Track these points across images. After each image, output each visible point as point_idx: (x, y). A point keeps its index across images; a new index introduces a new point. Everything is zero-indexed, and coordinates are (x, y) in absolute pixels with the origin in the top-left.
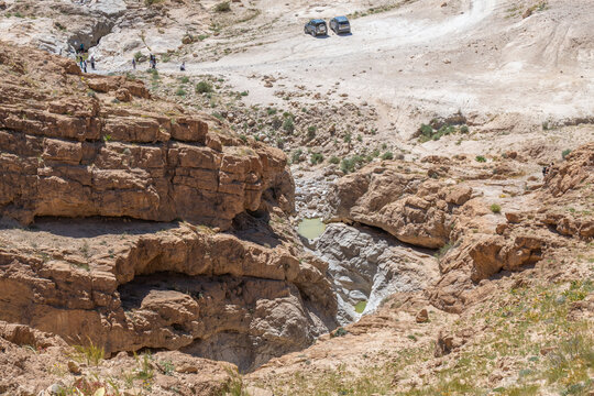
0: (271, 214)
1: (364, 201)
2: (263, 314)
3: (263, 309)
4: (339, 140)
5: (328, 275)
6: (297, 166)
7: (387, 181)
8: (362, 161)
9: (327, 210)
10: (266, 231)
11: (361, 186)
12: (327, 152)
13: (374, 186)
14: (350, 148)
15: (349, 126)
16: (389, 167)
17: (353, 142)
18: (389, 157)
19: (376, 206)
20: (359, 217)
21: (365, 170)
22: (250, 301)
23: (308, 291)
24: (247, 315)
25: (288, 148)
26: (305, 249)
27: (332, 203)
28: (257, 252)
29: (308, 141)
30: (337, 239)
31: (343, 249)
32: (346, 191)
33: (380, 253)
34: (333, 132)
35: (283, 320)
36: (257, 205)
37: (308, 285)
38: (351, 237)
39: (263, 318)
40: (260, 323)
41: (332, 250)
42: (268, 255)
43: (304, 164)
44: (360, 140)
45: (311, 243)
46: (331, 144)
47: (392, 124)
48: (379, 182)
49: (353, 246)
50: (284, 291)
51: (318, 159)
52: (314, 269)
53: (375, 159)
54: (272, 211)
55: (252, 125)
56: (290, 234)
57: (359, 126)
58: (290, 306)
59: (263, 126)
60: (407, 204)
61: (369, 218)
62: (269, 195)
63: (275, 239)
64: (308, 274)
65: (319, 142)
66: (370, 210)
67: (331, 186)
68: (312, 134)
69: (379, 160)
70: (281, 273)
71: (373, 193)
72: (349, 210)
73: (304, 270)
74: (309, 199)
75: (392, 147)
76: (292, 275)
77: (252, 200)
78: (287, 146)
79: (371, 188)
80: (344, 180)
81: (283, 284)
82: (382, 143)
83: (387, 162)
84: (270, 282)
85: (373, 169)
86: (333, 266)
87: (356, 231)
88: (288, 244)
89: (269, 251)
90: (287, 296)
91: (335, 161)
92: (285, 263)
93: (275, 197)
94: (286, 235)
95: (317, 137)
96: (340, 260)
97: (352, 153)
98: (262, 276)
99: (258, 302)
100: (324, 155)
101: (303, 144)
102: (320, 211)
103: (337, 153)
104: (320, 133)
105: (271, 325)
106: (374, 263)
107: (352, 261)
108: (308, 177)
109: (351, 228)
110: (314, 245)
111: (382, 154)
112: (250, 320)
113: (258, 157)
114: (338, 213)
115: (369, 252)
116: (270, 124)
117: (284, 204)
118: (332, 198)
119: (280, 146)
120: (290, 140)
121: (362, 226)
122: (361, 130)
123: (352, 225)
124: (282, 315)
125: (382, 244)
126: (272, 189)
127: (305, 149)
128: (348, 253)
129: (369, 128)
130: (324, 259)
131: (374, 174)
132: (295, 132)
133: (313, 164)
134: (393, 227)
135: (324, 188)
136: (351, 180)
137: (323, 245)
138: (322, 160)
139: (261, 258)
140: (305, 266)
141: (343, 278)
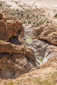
0: (19, 37)
1: (42, 33)
2: (17, 63)
3: (17, 62)
4: (35, 18)
5: (33, 53)
6: (24, 24)
7: (48, 28)
8: (41, 23)
9: (32, 36)
10: (18, 41)
11: (42, 30)
12: (32, 21)
13: (45, 30)
14: (38, 20)
15: (37, 14)
16: (49, 25)
17: (39, 18)
18: (48, 22)
19: (45, 35)
20: (41, 38)
21: (42, 26)
22: (14, 59)
23: (29, 57)
24: (13, 63)
25: (22, 20)
26: (27, 46)
27: (34, 34)
28: (16, 47)
29: (27, 18)
30: (35, 43)
31: (37, 46)
32: (38, 31)
33: (47, 47)
34: (33, 16)
35: (22, 64)
36: (15, 35)
37: (29, 55)
38: (39, 43)
39: (17, 64)
40: (17, 65)
41: (34, 46)
42: (18, 48)
43: (26, 24)
44: (40, 18)
45: (29, 44)
46: (33, 19)
47: (49, 14)
48: (46, 29)
49: (40, 45)
50: (23, 57)
51: (30, 23)
52: (30, 51)
53: (44, 23)
54: (19, 36)
55: (13, 14)
56: (24, 42)
57: (40, 14)
58: (24, 61)
59: (15, 14)
60: (54, 34)
61: (44, 38)
62: (18, 32)
63: (20, 44)
64: (29, 52)
65: (30, 18)
66: (44, 36)
67: (33, 29)
68: (28, 16)
69: (45, 23)
70: (22, 52)
71: (45, 32)
72: (38, 36)
73: (28, 51)
74: (28, 33)
75: (49, 19)
76: (25, 53)
77: (14, 33)
78: (22, 19)
79: (44, 30)
80: (37, 28)
81: (22, 55)
82: (46, 18)
83: (48, 23)
84: (19, 55)
85: (45, 25)
86: (35, 50)
87: (40, 41)
88: (23, 45)
89: (19, 46)
90: (23, 58)
91: (34, 23)
92: (23, 50)
93: (19, 33)
94: (23, 42)
95: (30, 17)
96: (36, 49)
97: (39, 21)
98: (17, 53)
99: (16, 60)
100: (31, 22)
101: (26, 19)
102: (31, 36)
103: (35, 21)
104: (30, 16)
105: (20, 66)
106: (45, 49)
107: (39, 49)
108: (27, 27)
109: (39, 41)
110: (30, 45)
111: (46, 21)
112: (14, 64)
113: (16, 22)
114: (36, 36)
115: (44, 46)
116: (17, 14)
117: (22, 34)
118: (34, 33)
119: (20, 19)
120: (22, 18)
121: (42, 40)
122: (41, 15)
123: (39, 40)
124: (22, 63)
125: (47, 44)
126: (19, 31)
127: (26, 20)
128: (39, 47)
129: (43, 15)
130: (32, 48)
131: (45, 27)
132: (24, 16)
133: (29, 24)
134: (50, 40)
135: (31, 30)
136: (39, 28)
137: (32, 45)
138: (31, 23)
139: (17, 48)
140: (28, 50)
141: (37, 53)
